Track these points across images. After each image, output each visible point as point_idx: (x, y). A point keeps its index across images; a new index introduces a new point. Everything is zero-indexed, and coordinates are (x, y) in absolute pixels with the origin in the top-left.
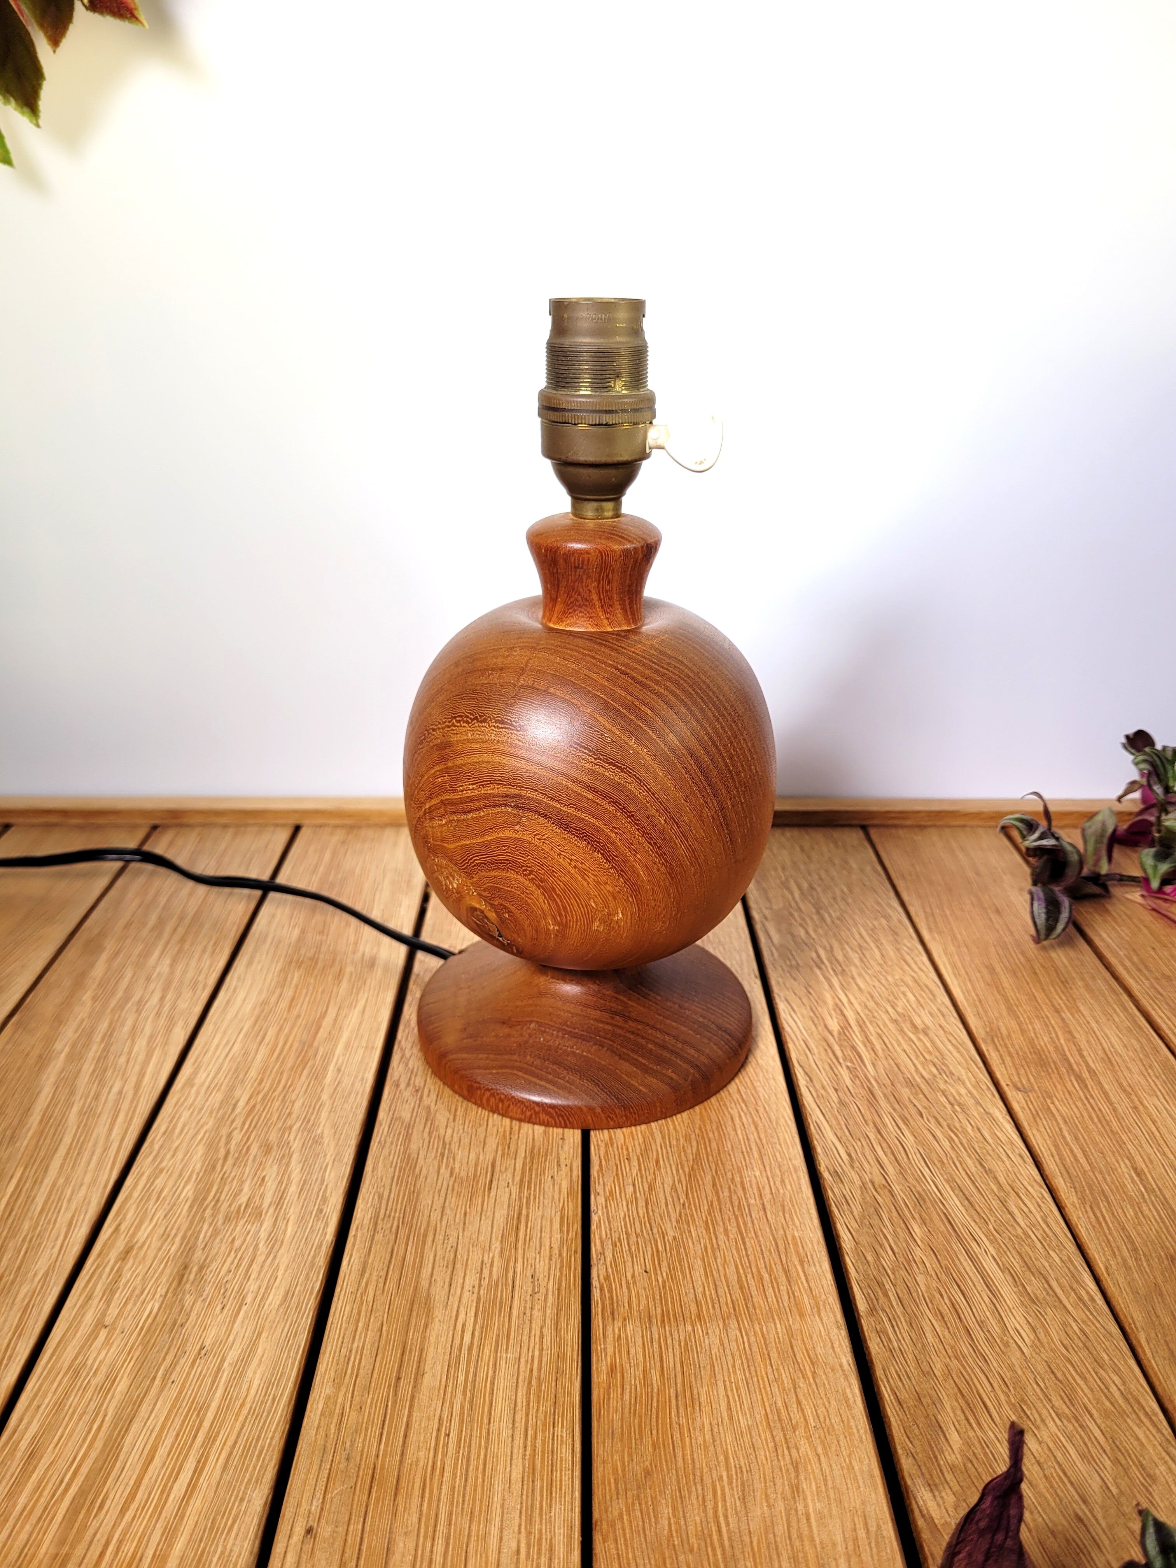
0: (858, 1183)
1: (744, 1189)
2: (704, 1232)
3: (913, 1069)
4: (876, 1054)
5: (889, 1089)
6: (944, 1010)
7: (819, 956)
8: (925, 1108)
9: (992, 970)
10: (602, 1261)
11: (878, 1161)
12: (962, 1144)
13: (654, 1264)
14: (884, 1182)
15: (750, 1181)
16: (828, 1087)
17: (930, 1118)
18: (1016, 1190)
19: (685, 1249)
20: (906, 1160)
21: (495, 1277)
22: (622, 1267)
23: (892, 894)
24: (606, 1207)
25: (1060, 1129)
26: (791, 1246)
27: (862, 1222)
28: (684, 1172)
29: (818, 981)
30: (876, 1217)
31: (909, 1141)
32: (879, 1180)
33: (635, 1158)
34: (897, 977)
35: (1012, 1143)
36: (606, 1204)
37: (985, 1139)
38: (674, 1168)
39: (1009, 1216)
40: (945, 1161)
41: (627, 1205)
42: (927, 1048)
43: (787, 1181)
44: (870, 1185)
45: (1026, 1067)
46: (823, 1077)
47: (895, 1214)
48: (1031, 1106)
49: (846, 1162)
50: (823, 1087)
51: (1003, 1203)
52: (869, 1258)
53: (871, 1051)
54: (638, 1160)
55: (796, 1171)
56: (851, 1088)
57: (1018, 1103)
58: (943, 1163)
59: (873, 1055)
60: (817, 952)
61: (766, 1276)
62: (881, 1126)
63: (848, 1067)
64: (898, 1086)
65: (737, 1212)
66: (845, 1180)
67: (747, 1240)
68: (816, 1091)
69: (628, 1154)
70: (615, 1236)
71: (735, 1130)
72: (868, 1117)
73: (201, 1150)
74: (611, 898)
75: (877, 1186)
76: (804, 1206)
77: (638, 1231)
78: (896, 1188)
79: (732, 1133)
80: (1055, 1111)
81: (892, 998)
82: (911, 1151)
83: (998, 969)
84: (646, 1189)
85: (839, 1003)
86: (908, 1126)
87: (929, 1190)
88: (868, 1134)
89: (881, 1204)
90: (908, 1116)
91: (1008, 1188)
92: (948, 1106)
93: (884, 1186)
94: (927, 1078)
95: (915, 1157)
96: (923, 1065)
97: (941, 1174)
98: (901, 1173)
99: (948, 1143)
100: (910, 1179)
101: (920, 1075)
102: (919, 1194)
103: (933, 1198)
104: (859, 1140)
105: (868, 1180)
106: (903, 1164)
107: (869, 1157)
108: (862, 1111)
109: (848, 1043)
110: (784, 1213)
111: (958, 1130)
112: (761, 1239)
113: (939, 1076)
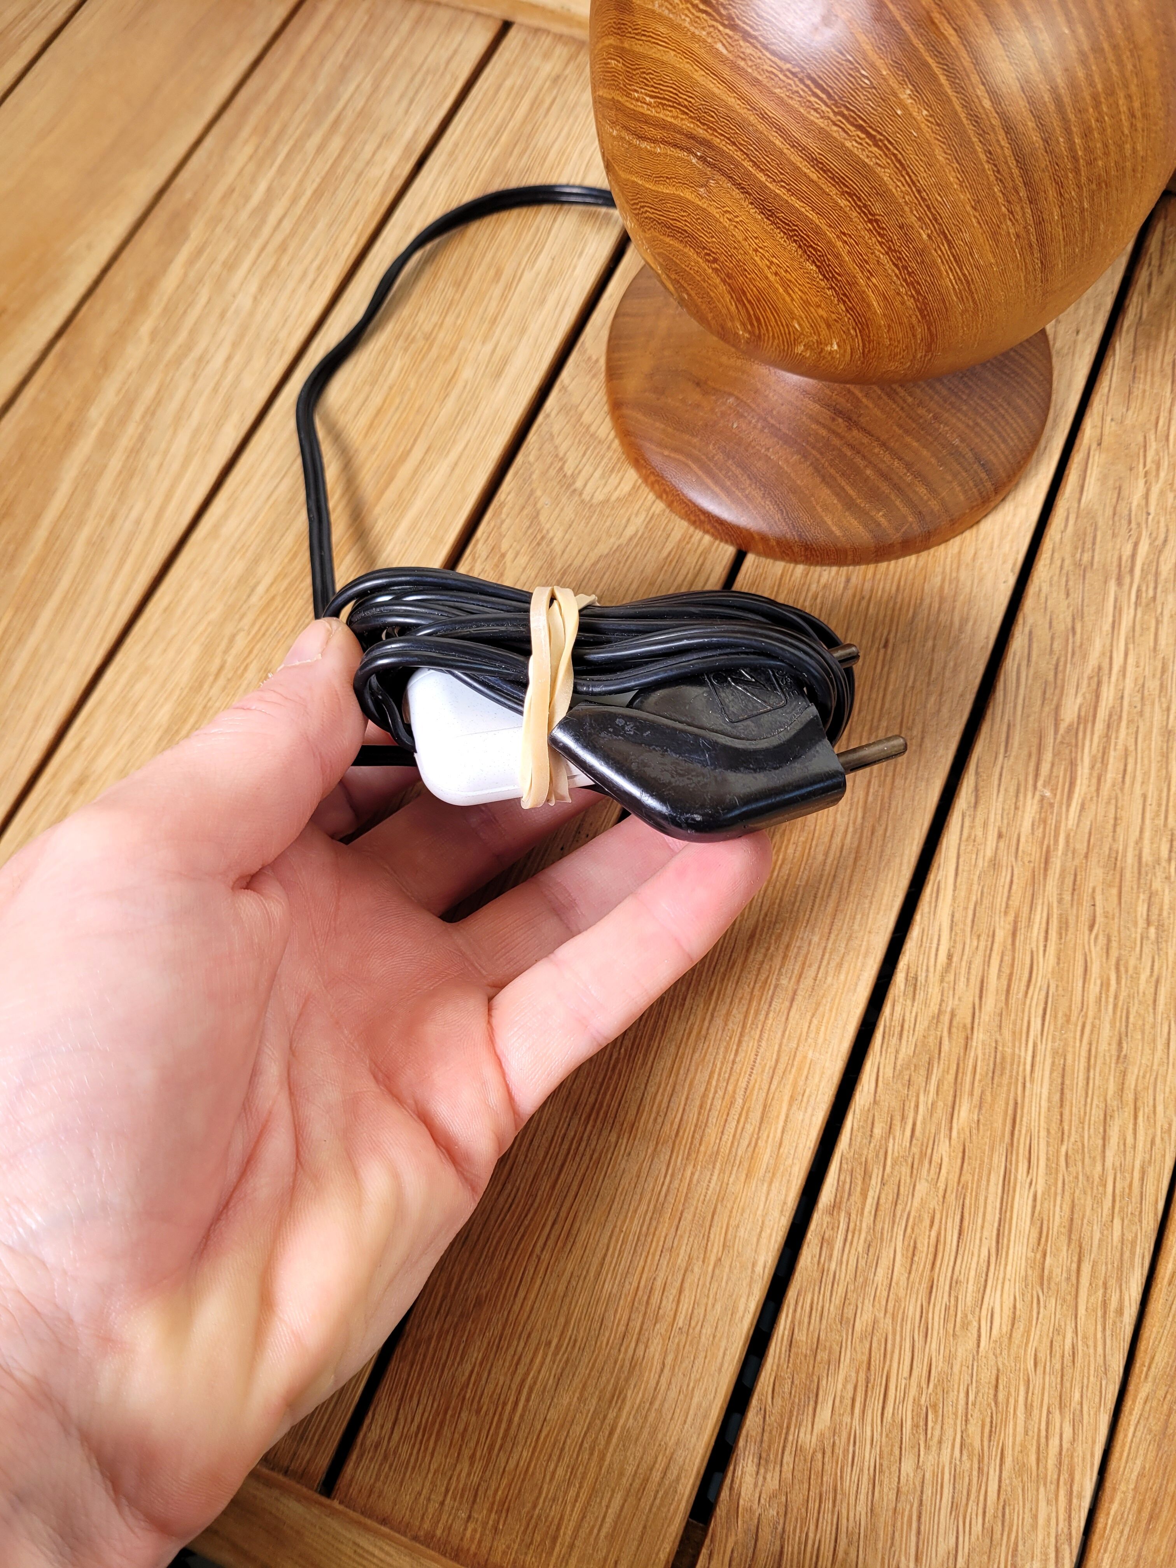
0: (934, 1008)
3: (1134, 834)
4: (1098, 790)
5: (1077, 862)
7: (1133, 556)
8: (1106, 915)
11: (982, 982)
12: (1116, 997)
14: (968, 1021)
15: (799, 948)
16: (991, 828)
17: (1101, 937)
18: (1139, 1104)
20: (1021, 995)
26: (794, 1070)
27: (901, 1072)
30: (923, 1072)
31: (1046, 965)
32: (963, 1015)
37: (1155, 1001)
39: (1099, 1143)
40: (1073, 1019)
44: (947, 1017)
46: (996, 805)
47: (951, 1077)
49: (939, 967)
50: (985, 825)
51: (1106, 1117)
52: (877, 1131)
53: (1094, 781)
56: (1023, 840)
58: (1068, 1021)
59: (1093, 788)
60: (1136, 545)
61: (739, 1101)
62: (1022, 924)
63: (1043, 798)
64: (1093, 859)
66: (920, 996)
67: (746, 1038)
68: (972, 827)
72: (1015, 902)
75: (955, 1023)
76: (844, 1015)
78: (979, 1036)
82: (1039, 980)
85: (1106, 666)
86: (1061, 938)
87: (1020, 1057)
88: (997, 931)
89: (942, 1054)
90: (1072, 921)
91: (1129, 1096)
92: (1141, 923)
93: (965, 1026)
94: (1144, 860)
95: (1036, 996)
96: (1156, 831)
97: (1054, 1038)
98: (1001, 1015)
99: (1098, 989)
100: (1007, 1033)
101: (1137, 852)
102: (1003, 1058)
103: (1018, 1073)
104: (979, 936)
105: (949, 1009)
106: (1013, 1001)
107: (973, 972)
108: (1014, 887)
109: (1071, 752)
110: (813, 1016)
111: (1127, 971)
112: (764, 1044)
113: (1164, 863)
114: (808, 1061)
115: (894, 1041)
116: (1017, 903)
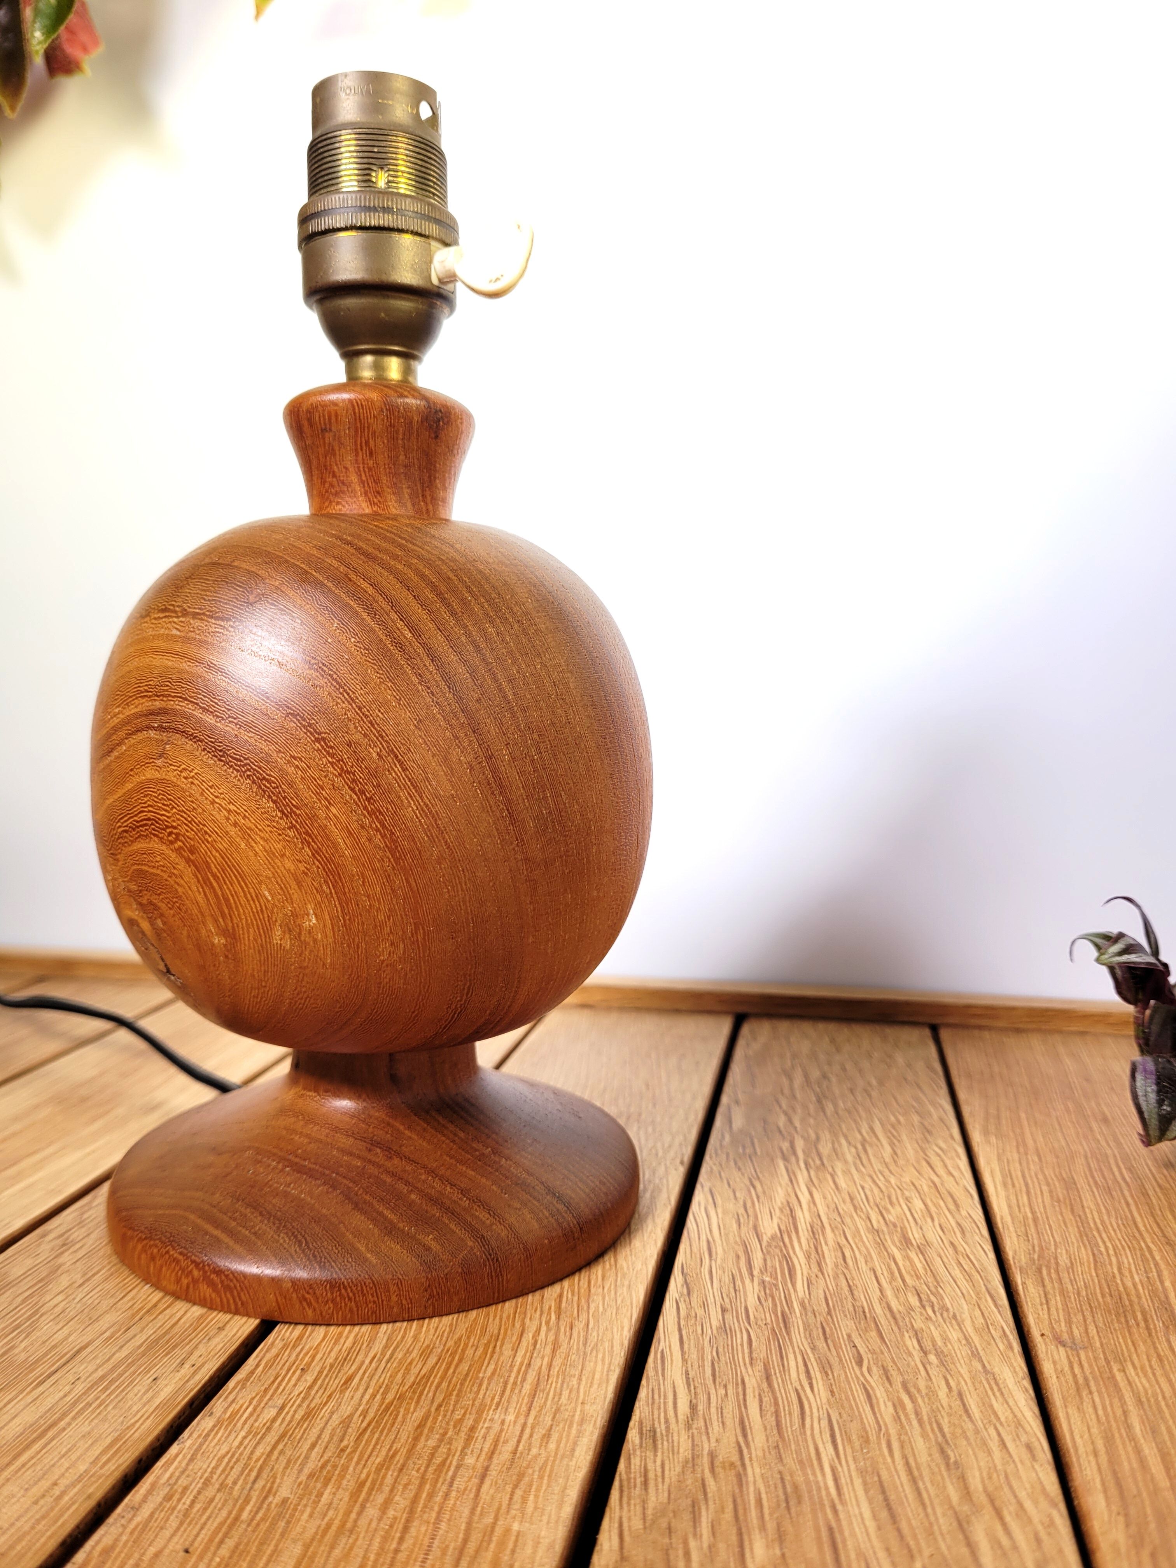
0: (685, 1452)
1: (469, 1439)
2: (346, 1499)
3: (875, 1295)
4: (821, 1271)
5: (820, 1320)
6: (967, 1224)
7: (793, 1146)
8: (872, 1352)
9: (1070, 1185)
11: (742, 1422)
12: (917, 1414)
13: (211, 1540)
14: (735, 1458)
15: (488, 1428)
16: (711, 1305)
17: (874, 1369)
18: (998, 1503)
19: (288, 1522)
20: (797, 1425)
22: (148, 1536)
23: (943, 1091)
24: (208, 1435)
25: (1125, 1413)
26: (493, 1546)
27: (653, 1522)
28: (384, 1399)
29: (775, 1175)
30: (687, 1516)
31: (818, 1399)
32: (727, 1452)
33: (318, 1369)
35: (1019, 1424)
36: (212, 1430)
37: (966, 1411)
38: (370, 1391)
39: (965, 1550)
40: (873, 1437)
41: (245, 1438)
42: (915, 1268)
43: (555, 1436)
44: (706, 1460)
45: (1087, 1314)
46: (712, 1292)
47: (728, 1515)
48: (1077, 1370)
49: (681, 1417)
50: (704, 1305)
51: (962, 1525)
53: (815, 1265)
54: (320, 1373)
55: (582, 1422)
56: (751, 1310)
57: (1054, 1363)
58: (867, 1441)
59: (815, 1270)
60: (793, 1142)
62: (776, 1369)
63: (763, 1282)
64: (839, 1315)
65: (430, 1476)
66: (663, 1445)
67: (416, 1523)
68: (690, 1309)
69: (309, 1364)
70: (183, 1483)
71: (515, 1350)
72: (760, 1352)
74: (294, 884)
75: (717, 1463)
77: (230, 1480)
78: (754, 1472)
79: (507, 1353)
80: (1122, 1384)
81: (884, 1203)
82: (815, 1412)
84: (298, 1417)
85: (793, 1200)
86: (827, 1374)
87: (817, 1482)
88: (746, 1379)
89: (710, 1495)
90: (835, 1361)
91: (981, 1498)
92: (917, 1355)
93: (732, 1464)
94: (895, 1310)
95: (817, 1428)
96: (897, 1292)
97: (855, 1459)
98: (777, 1447)
99: (891, 1409)
100: (790, 1461)
101: (884, 1305)
102: (796, 1487)
103: (820, 1498)
104: (725, 1386)
105: (706, 1452)
106: (788, 1433)
107: (728, 1416)
108: (754, 1344)
109: (781, 1251)
110: (516, 1487)
111: (919, 1391)
112: (443, 1526)
113: (918, 1310)
114: (515, 1533)
115: (638, 1495)
116: (763, 1355)
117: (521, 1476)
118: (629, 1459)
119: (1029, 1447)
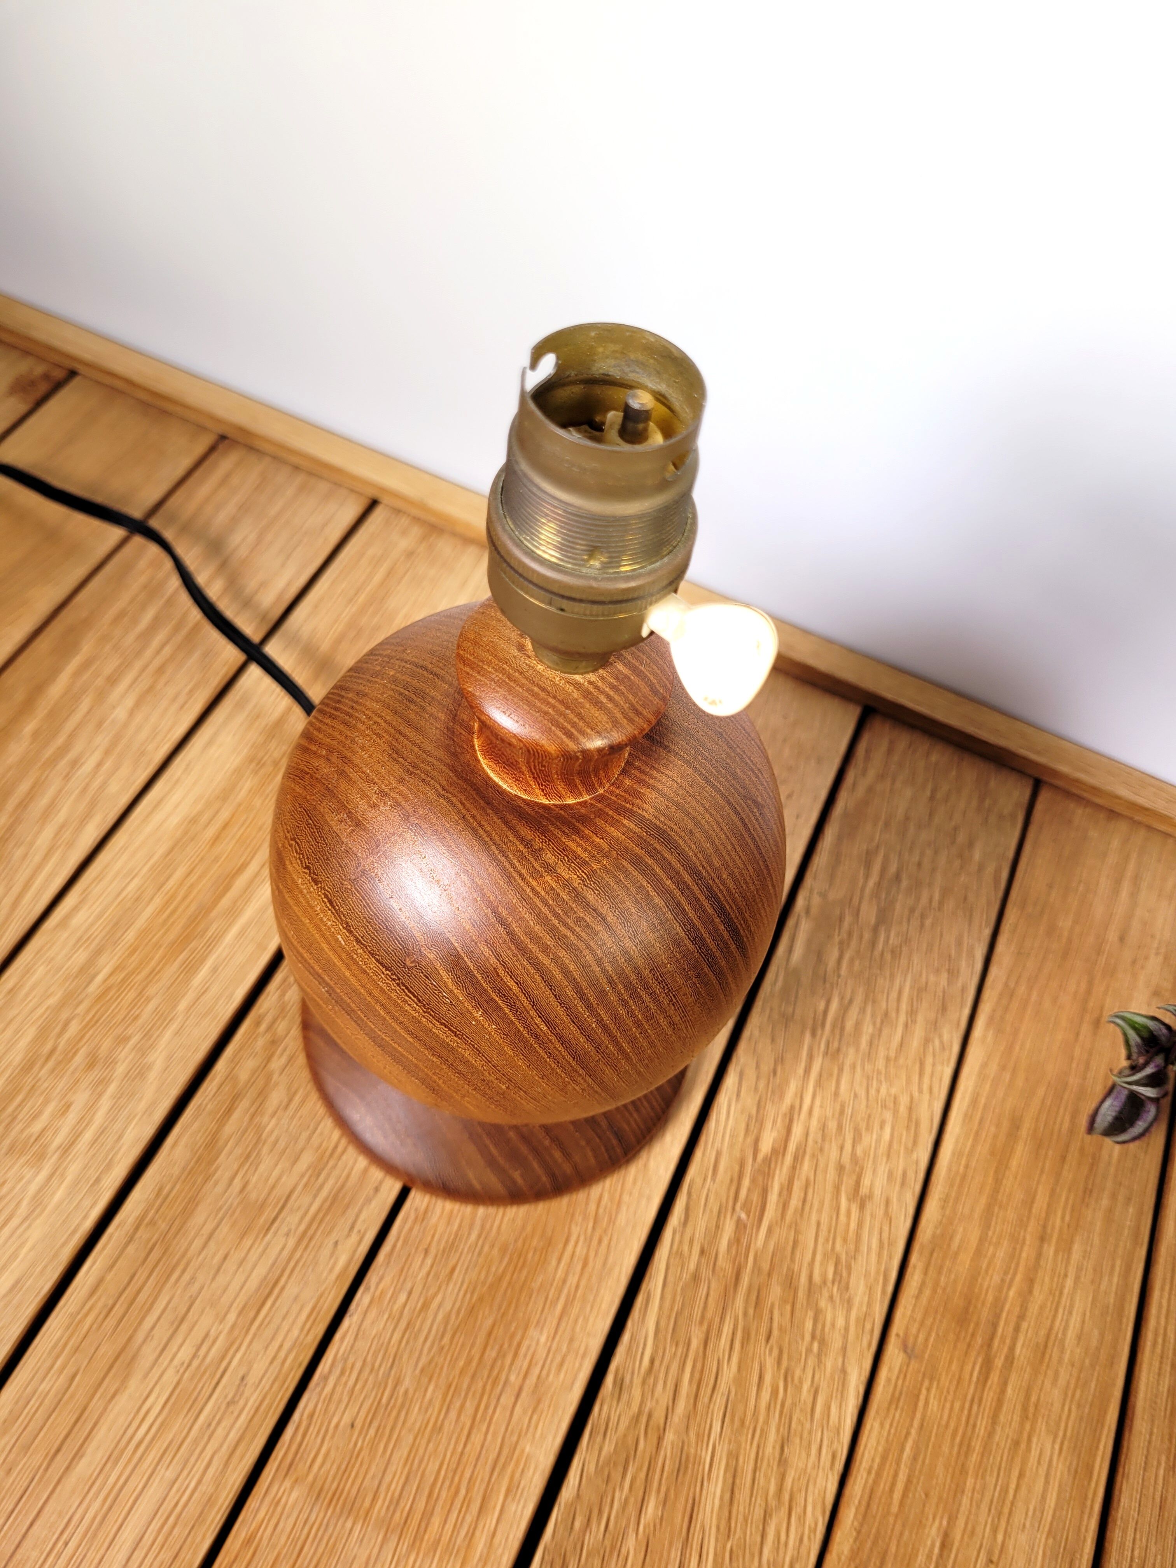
0: (635, 1408)
1: (516, 1354)
2: (440, 1398)
3: (808, 1257)
4: (783, 1215)
5: (761, 1279)
7: (826, 1011)
8: (781, 1328)
9: (1016, 1125)
10: (318, 1389)
11: (676, 1385)
12: (783, 1405)
13: (365, 1419)
14: (662, 1422)
15: (529, 1346)
16: (696, 1244)
17: (774, 1348)
18: (794, 1504)
19: (407, 1413)
20: (706, 1400)
21: (208, 1360)
22: (332, 1407)
23: (987, 932)
25: (908, 1434)
26: (512, 1464)
27: (602, 1468)
28: (472, 1298)
29: (797, 1057)
30: (621, 1469)
31: (729, 1373)
32: (659, 1416)
33: (434, 1253)
34: (893, 1091)
37: (813, 1410)
38: (464, 1287)
39: (759, 1539)
40: (747, 1423)
41: (387, 1321)
42: (847, 1231)
43: (566, 1365)
44: (645, 1419)
45: (938, 1317)
46: (701, 1224)
47: (643, 1475)
48: (900, 1382)
49: (642, 1371)
50: (692, 1241)
51: (766, 1516)
52: (577, 1525)
53: (781, 1207)
54: (436, 1258)
55: (585, 1353)
56: (720, 1256)
58: (743, 1425)
59: (780, 1213)
60: (828, 1002)
61: (463, 1492)
62: (713, 1334)
63: (739, 1220)
64: (774, 1279)
65: (488, 1387)
66: (625, 1397)
67: (474, 1432)
68: (681, 1242)
69: (430, 1244)
70: (351, 1360)
71: (560, 1259)
72: (709, 1314)
73: (30, 1033)
75: (651, 1423)
77: (377, 1365)
78: (670, 1436)
79: (554, 1262)
80: (921, 1404)
81: (863, 1126)
82: (723, 1387)
83: (1024, 1132)
84: (419, 1306)
85: (797, 1105)
86: (743, 1347)
87: (701, 1457)
88: (693, 1338)
89: (638, 1452)
90: (753, 1332)
91: (786, 1497)
92: (808, 1337)
93: (659, 1426)
94: (814, 1280)
95: (719, 1401)
96: (825, 1255)
97: (730, 1440)
98: (689, 1417)
99: (768, 1396)
100: (692, 1435)
101: (809, 1273)
102: (687, 1459)
103: (698, 1472)
104: (677, 1342)
105: (647, 1410)
106: (700, 1405)
107: (670, 1377)
108: (710, 1299)
109: (764, 1182)
110: (534, 1411)
111: (793, 1381)
112: (489, 1437)
113: (829, 1284)
114: (526, 1455)
115: (599, 1439)
117: (539, 1402)
118: (602, 1405)
119: (834, 1456)
